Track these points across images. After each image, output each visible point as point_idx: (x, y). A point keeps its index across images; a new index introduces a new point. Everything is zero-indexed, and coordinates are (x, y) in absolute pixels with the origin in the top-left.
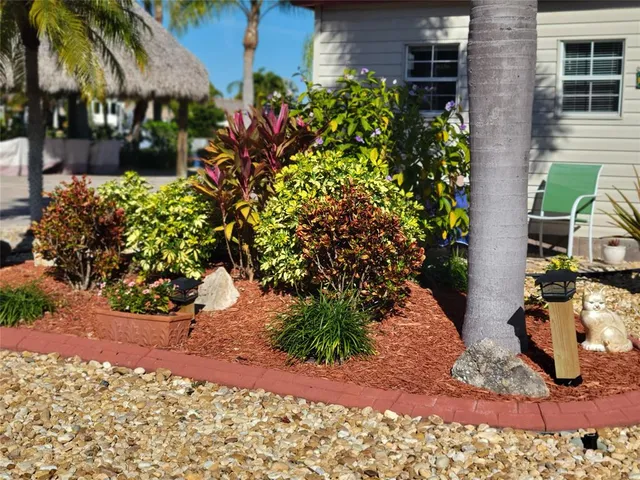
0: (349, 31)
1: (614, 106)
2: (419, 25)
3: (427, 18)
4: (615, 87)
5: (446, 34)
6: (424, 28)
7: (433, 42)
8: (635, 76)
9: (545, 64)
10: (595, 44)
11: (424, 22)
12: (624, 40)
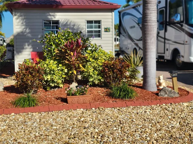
0: (25, 16)
1: (99, 36)
2: (46, 15)
3: (48, 13)
4: (99, 31)
5: (55, 17)
6: (48, 15)
7: (51, 20)
8: (104, 29)
9: (82, 26)
10: (94, 21)
11: (48, 14)
12: (101, 20)
